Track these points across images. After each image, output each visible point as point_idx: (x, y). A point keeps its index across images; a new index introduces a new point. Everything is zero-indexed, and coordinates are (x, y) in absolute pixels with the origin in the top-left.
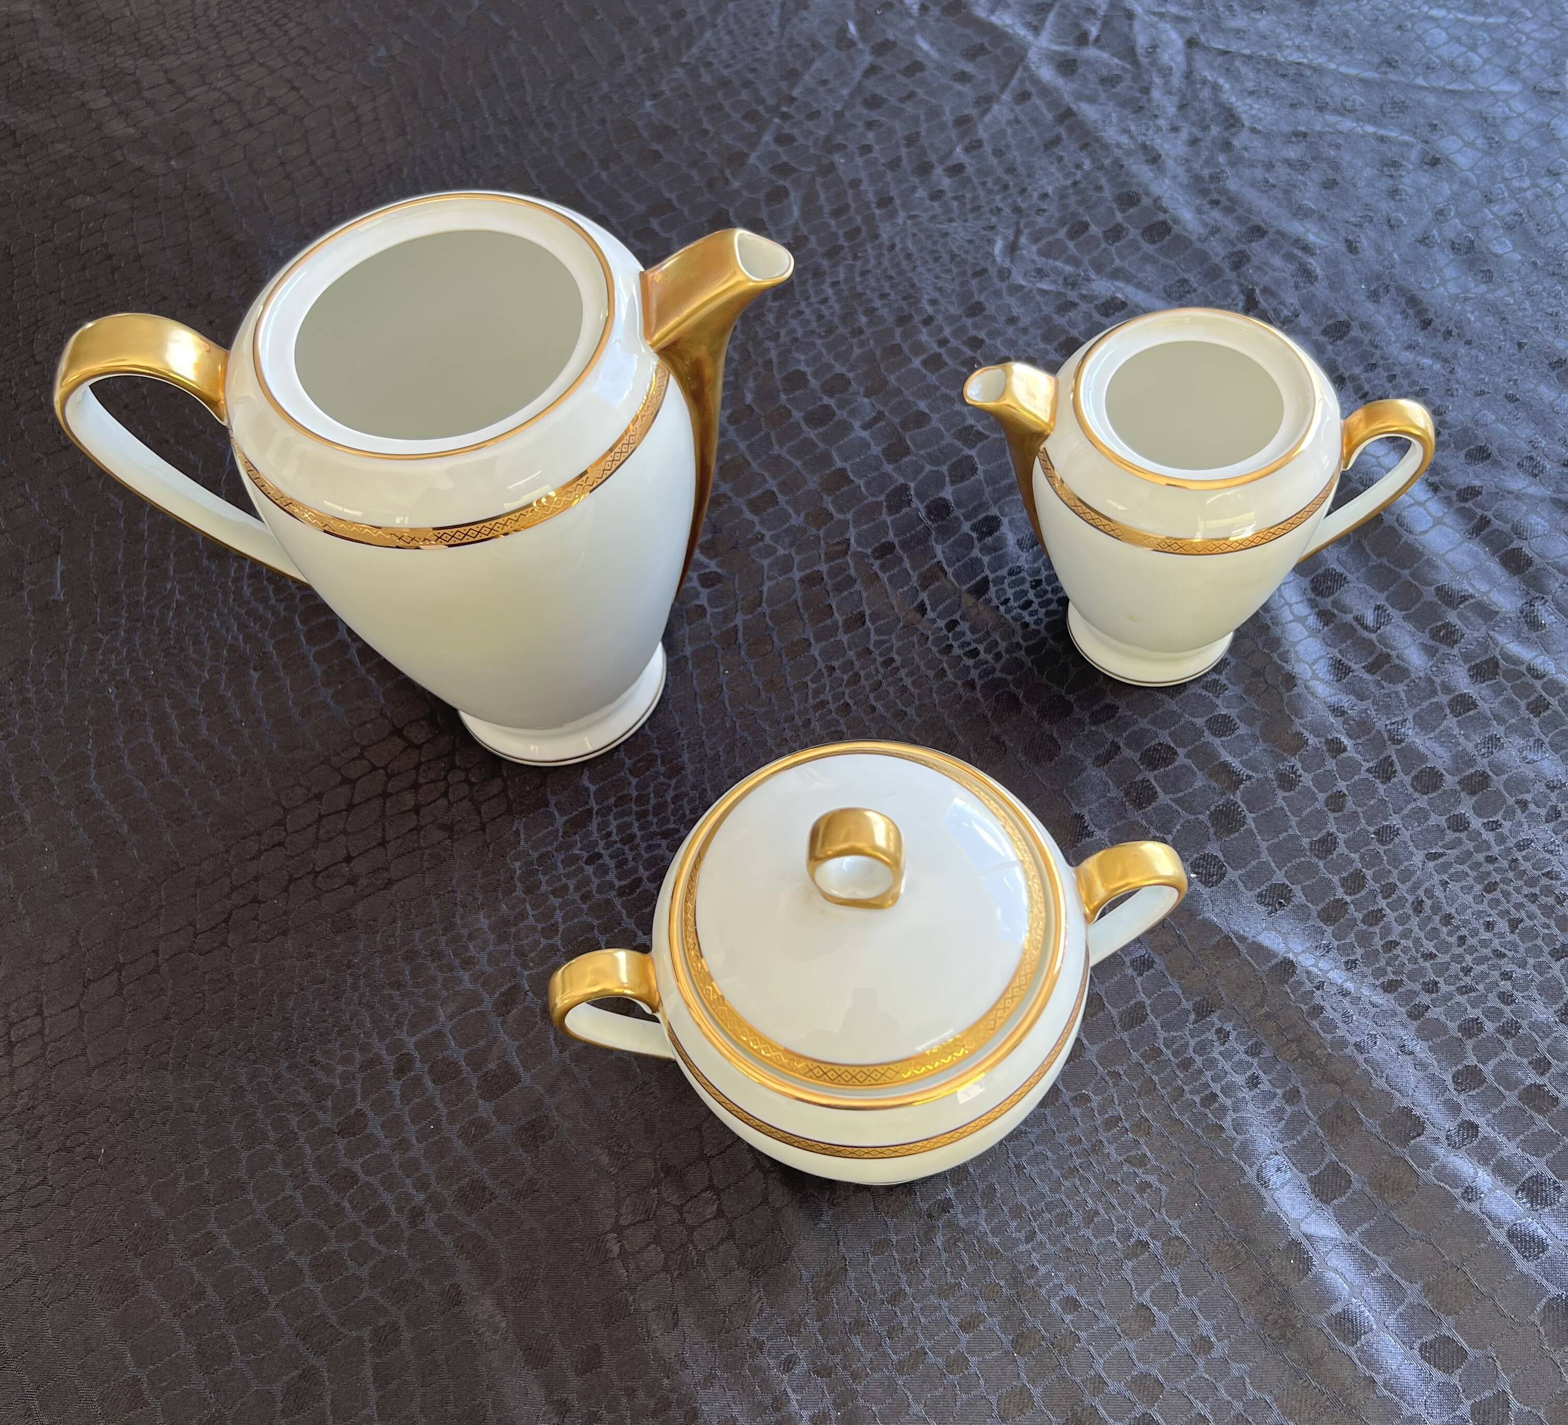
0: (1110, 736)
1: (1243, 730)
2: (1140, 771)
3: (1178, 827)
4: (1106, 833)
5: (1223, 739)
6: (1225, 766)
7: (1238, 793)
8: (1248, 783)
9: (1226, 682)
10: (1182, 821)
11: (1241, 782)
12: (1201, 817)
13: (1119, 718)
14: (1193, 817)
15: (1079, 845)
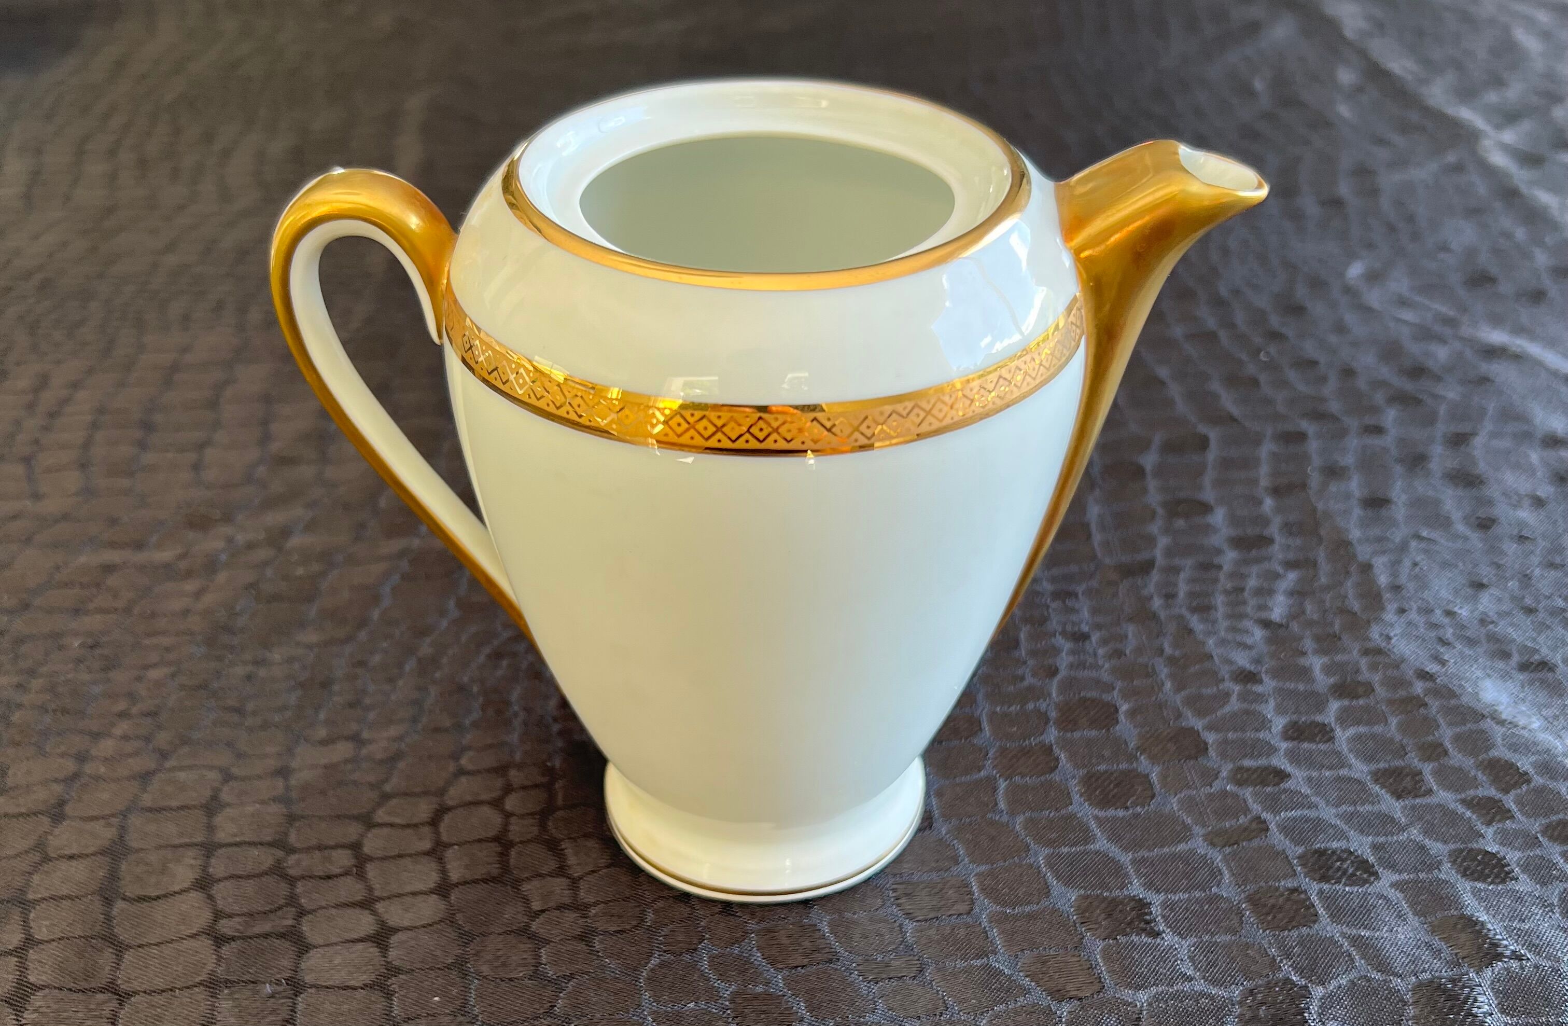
0: (1256, 808)
1: (1524, 884)
2: (1294, 874)
3: (1344, 982)
4: (1185, 944)
5: (1480, 885)
6: (1472, 924)
7: (1488, 972)
8: (1515, 964)
9: (1513, 807)
10: (1353, 975)
11: (1499, 957)
12: (1396, 982)
13: (1285, 791)
14: (1378, 976)
15: (1122, 939)
